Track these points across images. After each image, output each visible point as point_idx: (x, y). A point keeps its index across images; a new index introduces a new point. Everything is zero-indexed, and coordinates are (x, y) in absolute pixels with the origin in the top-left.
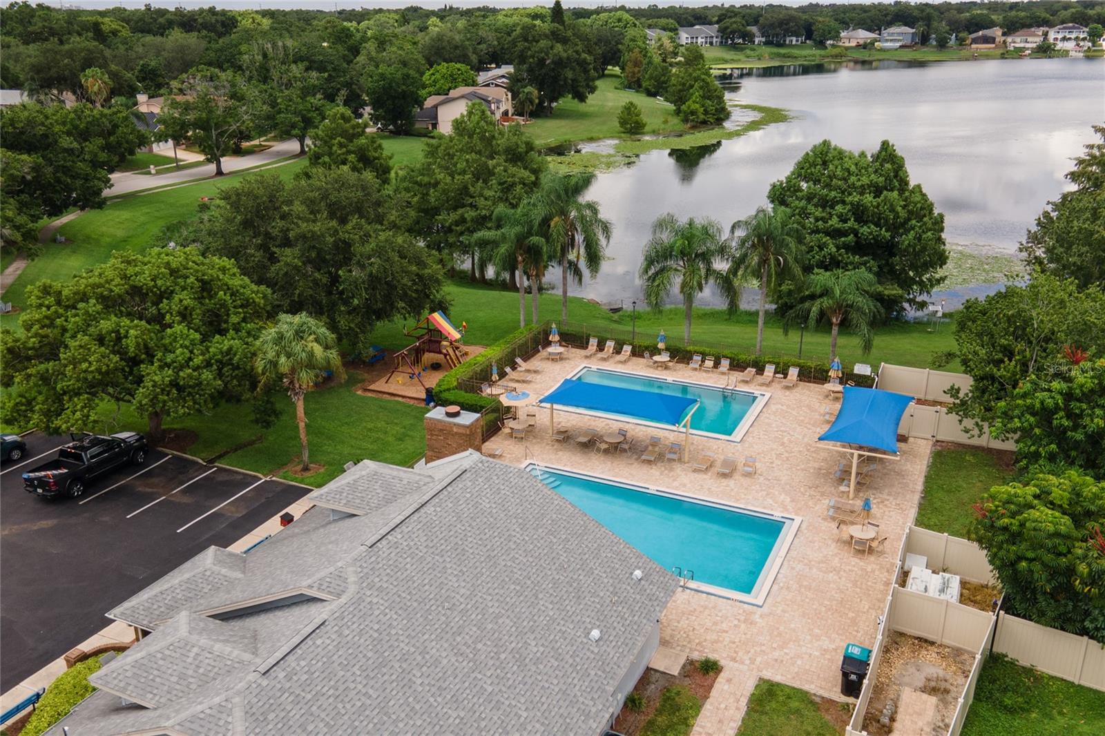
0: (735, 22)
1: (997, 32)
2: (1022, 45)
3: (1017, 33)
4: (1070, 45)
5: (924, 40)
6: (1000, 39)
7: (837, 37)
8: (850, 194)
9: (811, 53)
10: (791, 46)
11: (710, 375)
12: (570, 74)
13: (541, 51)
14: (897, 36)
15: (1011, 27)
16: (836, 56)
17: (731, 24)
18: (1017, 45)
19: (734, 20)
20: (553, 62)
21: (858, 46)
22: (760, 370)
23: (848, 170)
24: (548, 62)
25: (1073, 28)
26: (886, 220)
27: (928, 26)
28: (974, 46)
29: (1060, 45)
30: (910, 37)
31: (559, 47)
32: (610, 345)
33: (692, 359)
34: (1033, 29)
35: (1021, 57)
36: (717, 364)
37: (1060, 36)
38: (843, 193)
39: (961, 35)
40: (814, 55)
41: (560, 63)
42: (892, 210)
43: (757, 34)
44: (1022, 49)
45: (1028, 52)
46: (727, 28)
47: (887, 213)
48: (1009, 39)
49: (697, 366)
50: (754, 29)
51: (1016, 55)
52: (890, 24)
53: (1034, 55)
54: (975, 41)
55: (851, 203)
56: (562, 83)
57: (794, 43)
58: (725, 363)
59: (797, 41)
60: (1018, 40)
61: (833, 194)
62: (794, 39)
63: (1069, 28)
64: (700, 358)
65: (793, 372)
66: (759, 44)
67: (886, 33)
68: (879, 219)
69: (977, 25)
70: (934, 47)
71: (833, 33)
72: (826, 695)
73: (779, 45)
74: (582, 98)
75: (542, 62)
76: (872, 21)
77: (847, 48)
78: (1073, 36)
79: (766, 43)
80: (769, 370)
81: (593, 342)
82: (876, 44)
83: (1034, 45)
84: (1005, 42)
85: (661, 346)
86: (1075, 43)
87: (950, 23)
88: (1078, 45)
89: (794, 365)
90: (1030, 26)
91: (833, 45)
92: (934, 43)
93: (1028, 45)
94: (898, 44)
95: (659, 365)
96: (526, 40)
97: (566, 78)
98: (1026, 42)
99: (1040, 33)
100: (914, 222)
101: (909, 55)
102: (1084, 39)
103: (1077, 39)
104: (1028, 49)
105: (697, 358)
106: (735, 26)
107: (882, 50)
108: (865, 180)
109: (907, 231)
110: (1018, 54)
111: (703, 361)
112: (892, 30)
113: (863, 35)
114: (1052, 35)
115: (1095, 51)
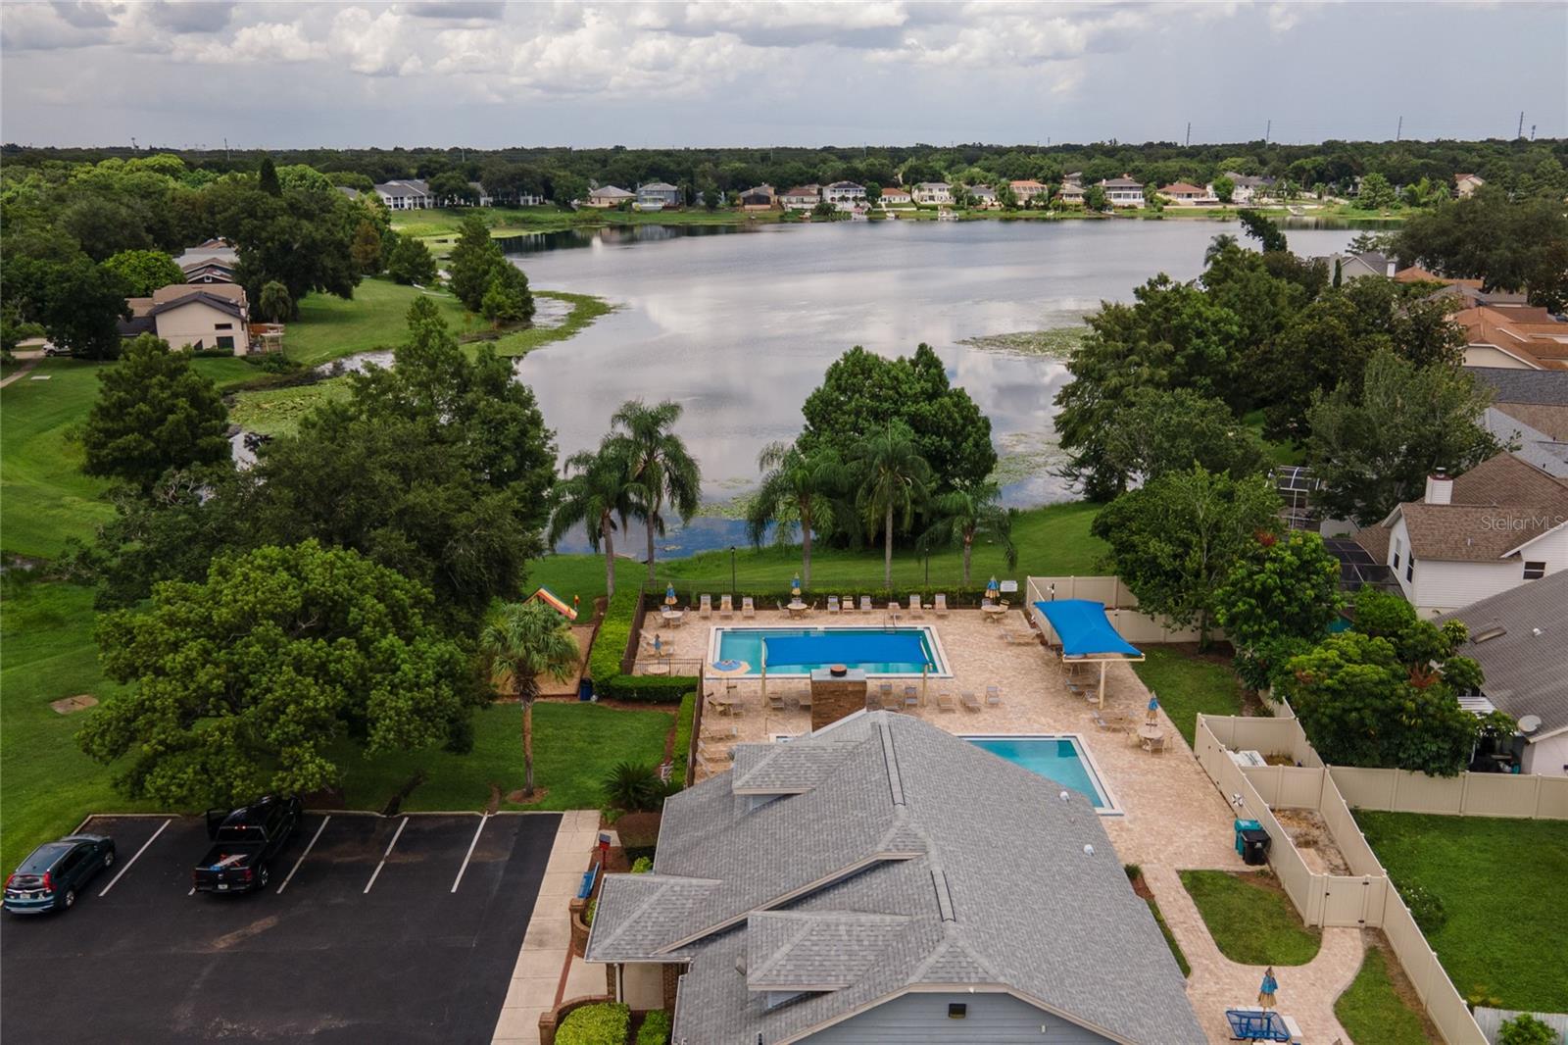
0: (453, 178)
1: (768, 190)
2: (799, 206)
3: (791, 193)
4: (849, 206)
5: (690, 200)
6: (774, 199)
7: (585, 197)
8: (903, 404)
9: (555, 218)
10: (527, 208)
11: (853, 617)
12: (328, 263)
13: (283, 231)
14: (654, 197)
15: (783, 186)
16: (587, 221)
17: (448, 179)
18: (795, 206)
19: (449, 174)
20: (303, 246)
21: (612, 207)
22: (905, 604)
23: (896, 378)
24: (296, 246)
25: (848, 186)
26: (946, 429)
27: (691, 181)
28: (747, 207)
29: (840, 206)
30: (673, 195)
31: (307, 226)
32: (726, 600)
33: (827, 602)
34: (806, 187)
35: (802, 220)
36: (857, 605)
37: (837, 196)
38: (895, 403)
39: (731, 193)
40: (563, 220)
41: (313, 247)
42: (950, 417)
43: (483, 192)
44: (801, 211)
45: (808, 214)
46: (442, 185)
47: (945, 420)
48: (784, 199)
49: (837, 609)
50: (477, 186)
51: (796, 218)
52: (644, 180)
53: (815, 219)
54: (747, 201)
55: (909, 414)
56: (319, 274)
57: (531, 203)
58: (866, 601)
59: (534, 201)
60: (794, 199)
61: (886, 405)
62: (530, 198)
63: (844, 186)
64: (836, 600)
65: (940, 600)
66: (486, 206)
67: (642, 190)
68: (938, 428)
69: (744, 181)
70: (702, 208)
71: (580, 192)
72: (1237, 869)
73: (515, 207)
74: (346, 294)
75: (286, 247)
76: (622, 176)
77: (600, 210)
78: (851, 195)
79: (496, 204)
80: (915, 601)
81: (706, 600)
82: (634, 204)
83: (813, 206)
84: (780, 203)
85: (796, 591)
86: (854, 204)
87: (718, 179)
88: (858, 205)
89: (941, 592)
90: (802, 184)
91: (580, 206)
92: (702, 203)
93: (806, 206)
94: (660, 205)
95: (799, 614)
96: (252, 215)
97: (325, 268)
98: (803, 202)
99: (815, 192)
100: (970, 428)
101: (677, 218)
102: (862, 199)
103: (855, 199)
104: (806, 210)
105: (833, 600)
106: (452, 182)
107: (642, 212)
108: (918, 388)
109: (966, 439)
110: (797, 217)
111: (840, 602)
112: (650, 187)
113: (615, 194)
114: (828, 195)
115: (876, 212)
